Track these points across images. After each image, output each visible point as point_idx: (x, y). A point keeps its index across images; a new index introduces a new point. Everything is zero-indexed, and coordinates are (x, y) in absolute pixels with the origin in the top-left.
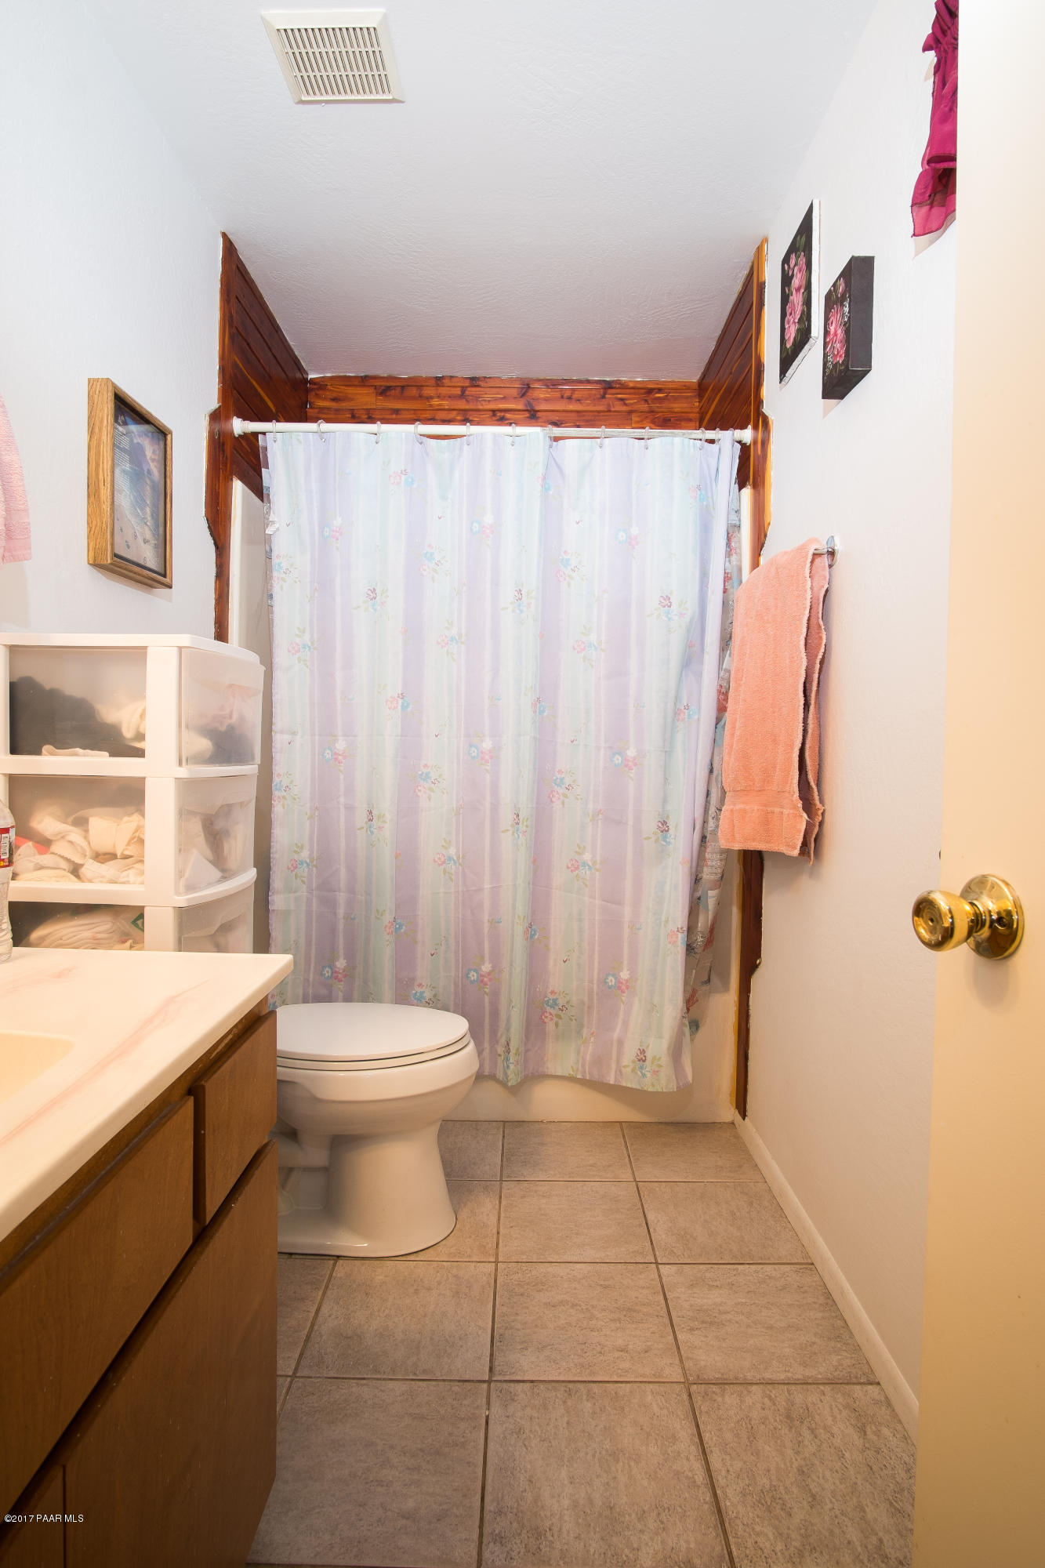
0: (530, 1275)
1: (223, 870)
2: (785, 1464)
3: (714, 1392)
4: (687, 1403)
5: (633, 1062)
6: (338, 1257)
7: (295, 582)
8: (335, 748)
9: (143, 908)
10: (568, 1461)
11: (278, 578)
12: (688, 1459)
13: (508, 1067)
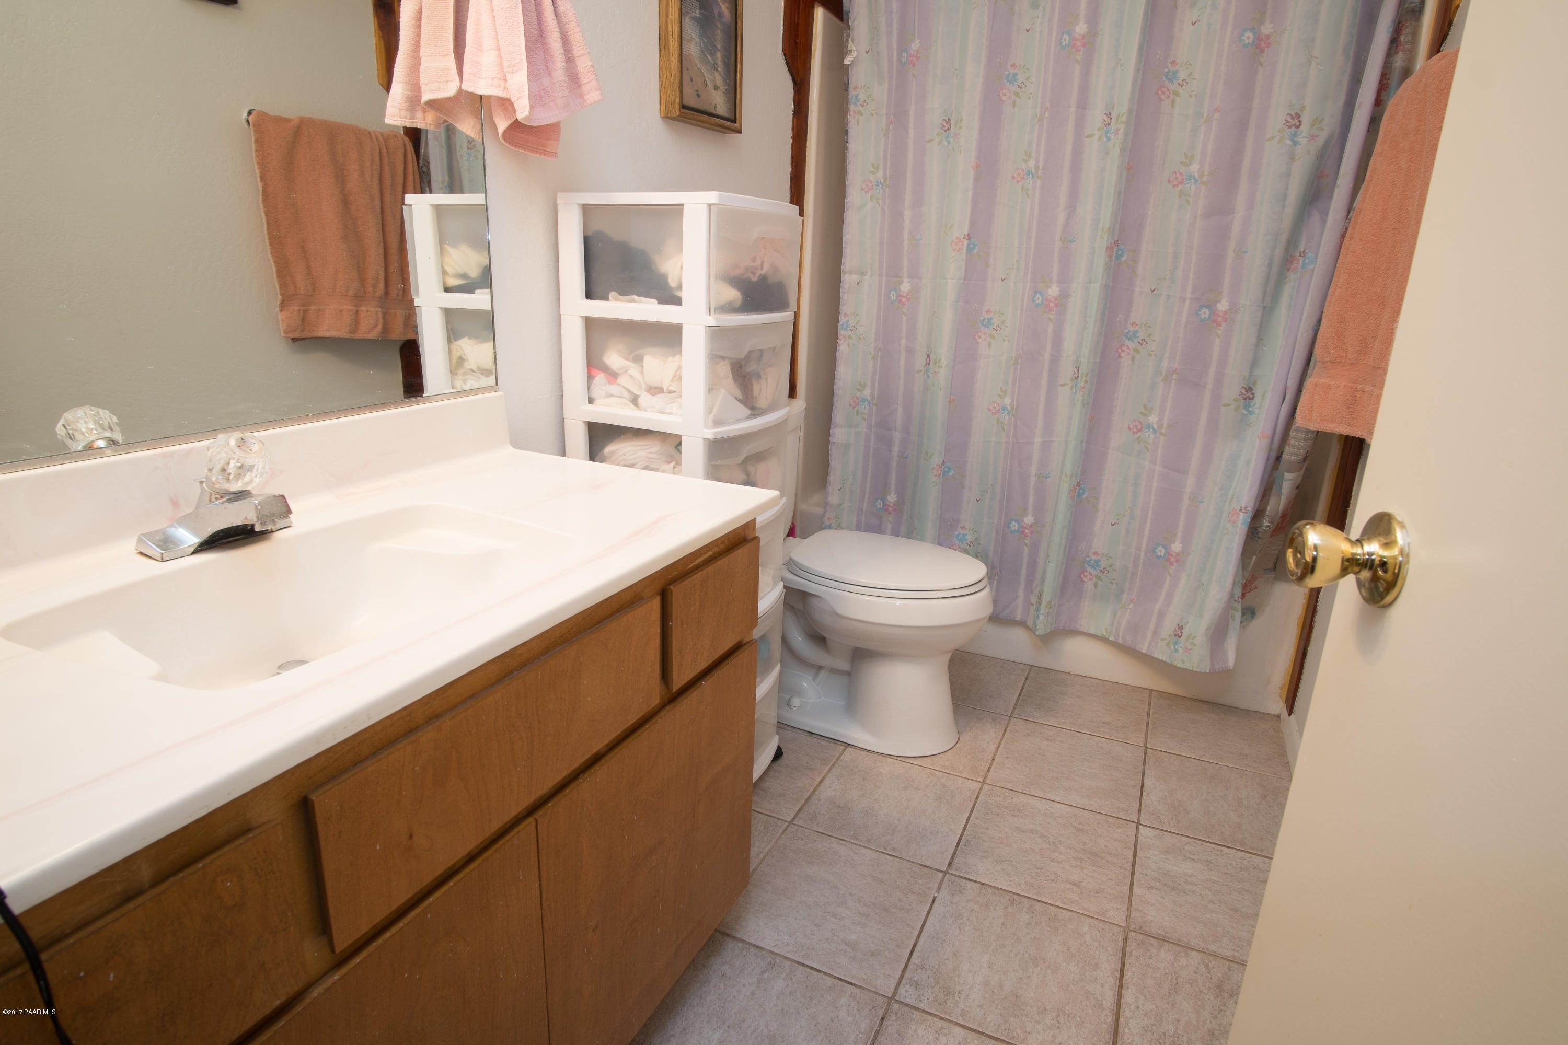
0: (1010, 801)
1: (752, 408)
2: (1198, 1022)
3: (1151, 944)
4: (1120, 944)
5: (1170, 636)
6: (849, 745)
7: (872, 115)
8: (900, 289)
9: (680, 436)
10: (993, 951)
11: (854, 112)
12: (1102, 986)
13: (1038, 617)
